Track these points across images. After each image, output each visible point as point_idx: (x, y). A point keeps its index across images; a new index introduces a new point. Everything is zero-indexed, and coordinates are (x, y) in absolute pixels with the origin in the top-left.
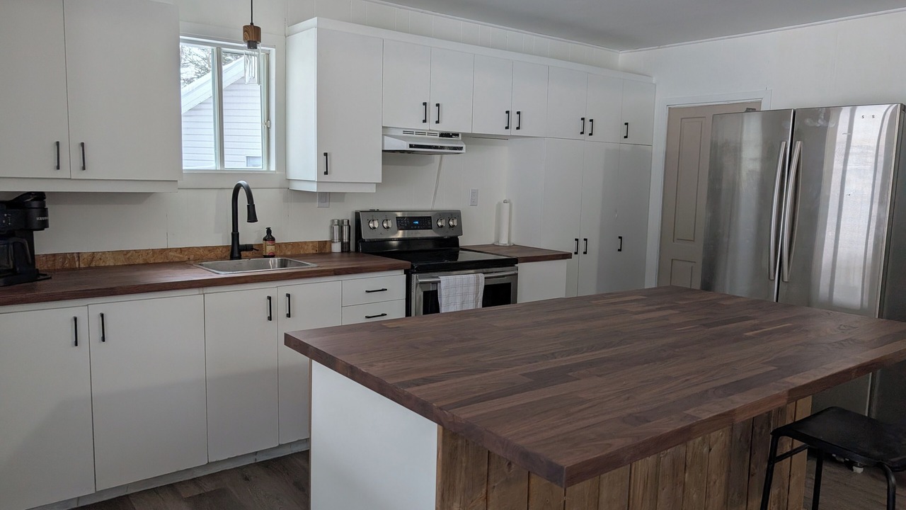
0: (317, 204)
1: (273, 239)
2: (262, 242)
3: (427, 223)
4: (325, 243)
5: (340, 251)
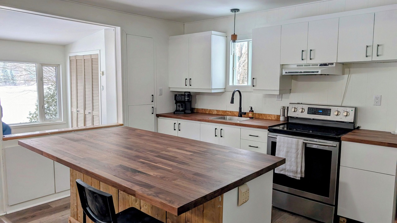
0: (276, 99)
1: (253, 111)
2: (249, 112)
3: (327, 112)
4: (280, 116)
5: (283, 120)
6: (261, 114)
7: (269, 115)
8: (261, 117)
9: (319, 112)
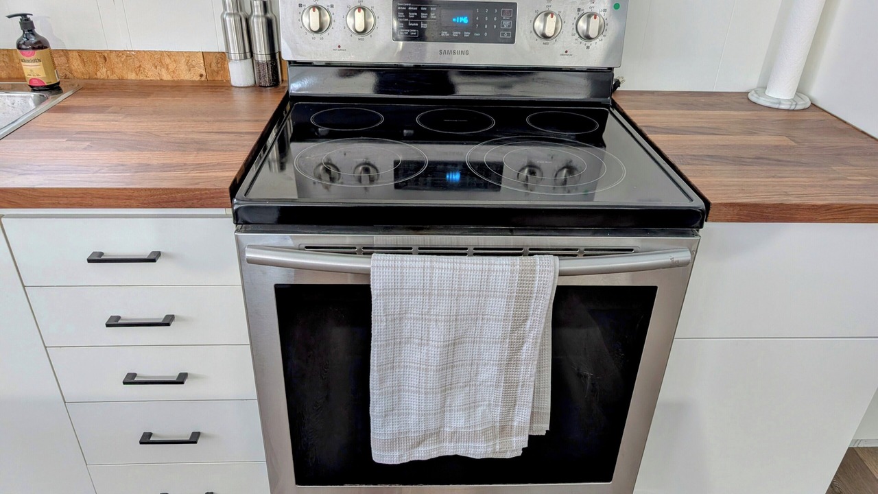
3: (498, 23)
4: (223, 57)
5: (250, 82)
6: (104, 56)
7: (159, 58)
8: (103, 73)
9: (453, 27)
